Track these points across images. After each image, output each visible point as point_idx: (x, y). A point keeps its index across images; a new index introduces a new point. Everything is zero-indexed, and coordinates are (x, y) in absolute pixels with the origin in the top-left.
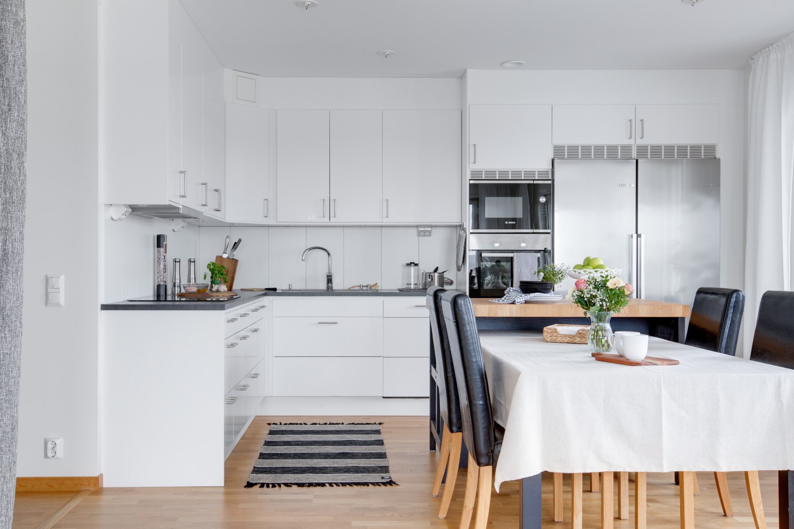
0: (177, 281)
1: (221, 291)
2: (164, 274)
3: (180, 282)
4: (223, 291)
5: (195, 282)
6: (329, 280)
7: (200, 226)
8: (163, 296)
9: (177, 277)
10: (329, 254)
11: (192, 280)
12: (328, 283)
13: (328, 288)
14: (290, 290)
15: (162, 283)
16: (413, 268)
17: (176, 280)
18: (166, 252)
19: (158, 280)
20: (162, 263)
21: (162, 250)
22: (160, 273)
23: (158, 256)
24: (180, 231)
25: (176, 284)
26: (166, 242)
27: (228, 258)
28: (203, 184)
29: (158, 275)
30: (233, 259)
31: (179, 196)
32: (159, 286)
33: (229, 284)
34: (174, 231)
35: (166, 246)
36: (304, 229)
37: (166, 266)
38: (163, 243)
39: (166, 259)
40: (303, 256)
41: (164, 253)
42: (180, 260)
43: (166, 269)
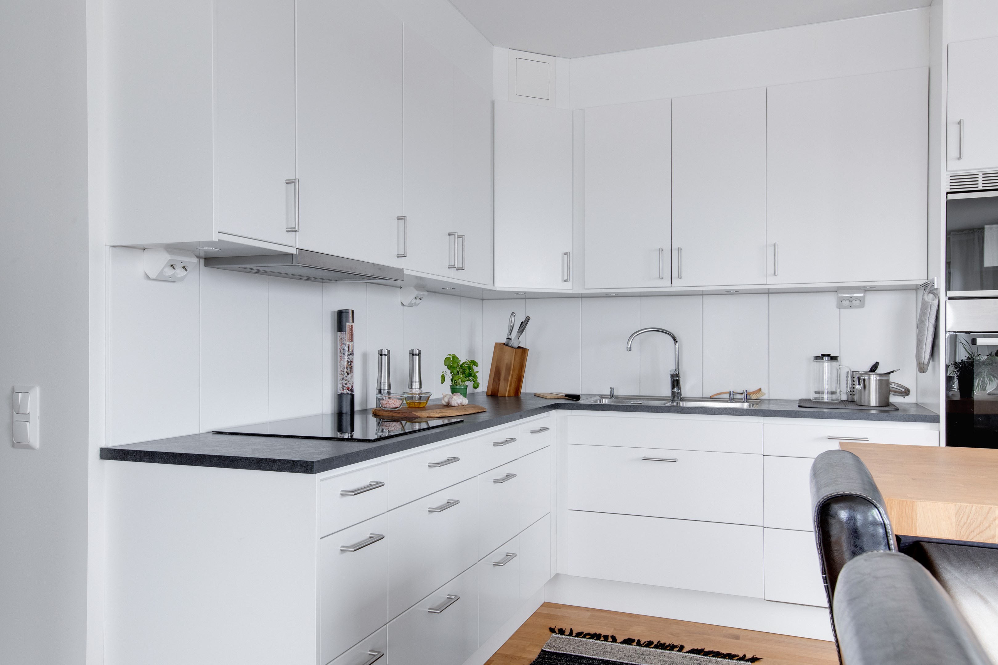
0: (385, 387)
1: (453, 405)
2: (350, 376)
3: (389, 388)
4: (456, 405)
5: (421, 387)
6: (676, 382)
7: (483, 300)
8: (346, 414)
9: (385, 380)
10: (675, 340)
11: (414, 385)
12: (673, 387)
13: (673, 393)
14: (612, 396)
15: (345, 392)
16: (826, 365)
17: (382, 385)
18: (351, 339)
19: (340, 386)
20: (345, 358)
21: (345, 335)
22: (342, 375)
23: (339, 346)
24: (416, 305)
25: (382, 391)
26: (353, 321)
27: (511, 347)
28: (399, 218)
29: (340, 378)
30: (519, 347)
31: (285, 230)
32: (340, 397)
33: (513, 386)
34: (403, 305)
35: (352, 328)
36: (636, 301)
37: (351, 362)
38: (347, 324)
39: (352, 351)
40: (628, 343)
41: (349, 340)
42: (389, 351)
43: (351, 368)
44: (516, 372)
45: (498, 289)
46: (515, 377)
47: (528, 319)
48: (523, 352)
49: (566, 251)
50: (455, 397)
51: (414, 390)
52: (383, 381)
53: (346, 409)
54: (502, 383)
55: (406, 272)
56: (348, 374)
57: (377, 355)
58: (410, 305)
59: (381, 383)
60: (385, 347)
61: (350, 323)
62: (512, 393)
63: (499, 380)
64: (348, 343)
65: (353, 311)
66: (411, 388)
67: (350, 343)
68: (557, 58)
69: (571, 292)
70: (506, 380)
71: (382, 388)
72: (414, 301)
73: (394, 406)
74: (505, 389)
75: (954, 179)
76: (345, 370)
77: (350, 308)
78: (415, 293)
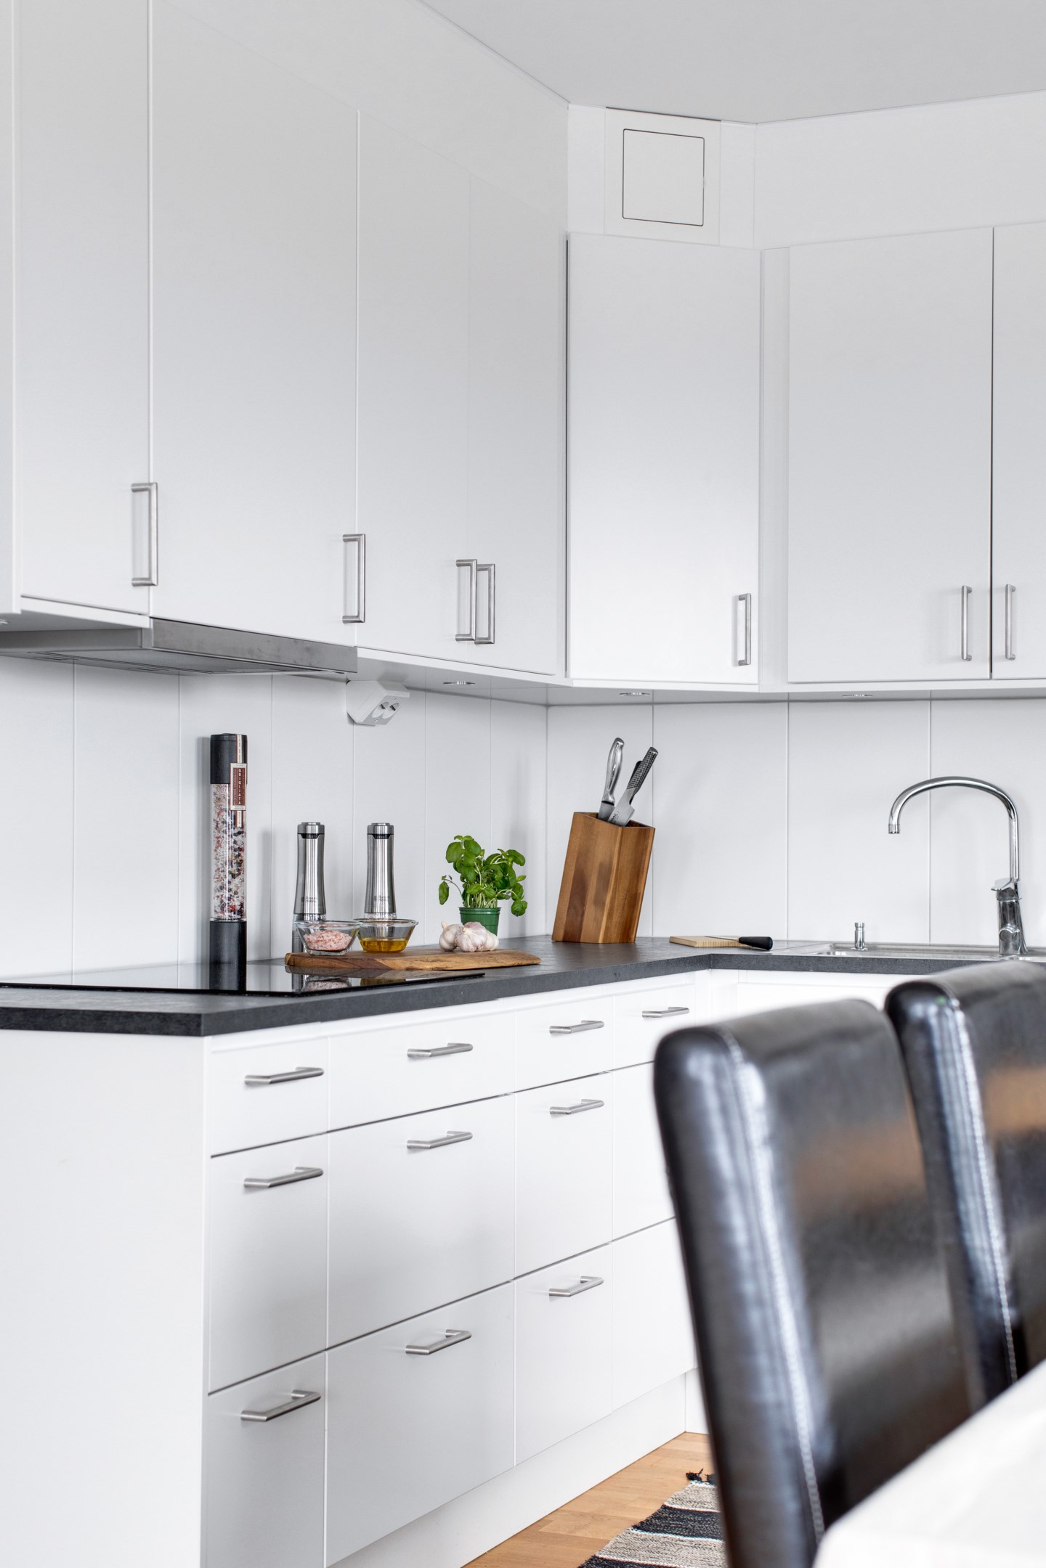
0: (312, 908)
1: (465, 947)
2: (237, 880)
3: (322, 910)
4: (472, 948)
5: (393, 909)
6: (1009, 908)
8: (230, 963)
9: (312, 891)
10: (1009, 806)
11: (378, 903)
12: (1004, 922)
13: (1003, 936)
14: (859, 944)
15: (226, 915)
17: (307, 905)
18: (240, 798)
19: (215, 903)
20: (227, 842)
21: (228, 791)
22: (220, 879)
23: (214, 815)
24: (382, 721)
25: (307, 918)
26: (245, 760)
27: (613, 823)
28: (348, 539)
29: (214, 885)
30: (631, 824)
31: (130, 582)
32: (215, 929)
33: (616, 918)
34: (352, 721)
35: (242, 775)
36: (922, 710)
37: (241, 849)
38: (233, 766)
39: (243, 827)
40: (891, 814)
41: (236, 803)
42: (322, 828)
43: (240, 863)
44: (625, 883)
45: (576, 684)
46: (621, 895)
47: (652, 755)
48: (641, 835)
49: (742, 593)
50: (468, 931)
51: (377, 916)
52: (308, 894)
53: (229, 952)
54: (590, 910)
55: (361, 653)
56: (234, 876)
57: (294, 837)
58: (369, 722)
59: (303, 899)
60: (313, 817)
61: (238, 764)
62: (615, 935)
63: (583, 904)
64: (233, 808)
65: (244, 738)
66: (372, 912)
67: (239, 808)
68: (722, 123)
69: (754, 689)
70: (599, 902)
71: (307, 911)
72: (378, 713)
73: (335, 947)
74: (598, 925)
76: (227, 868)
77: (239, 731)
78: (382, 694)
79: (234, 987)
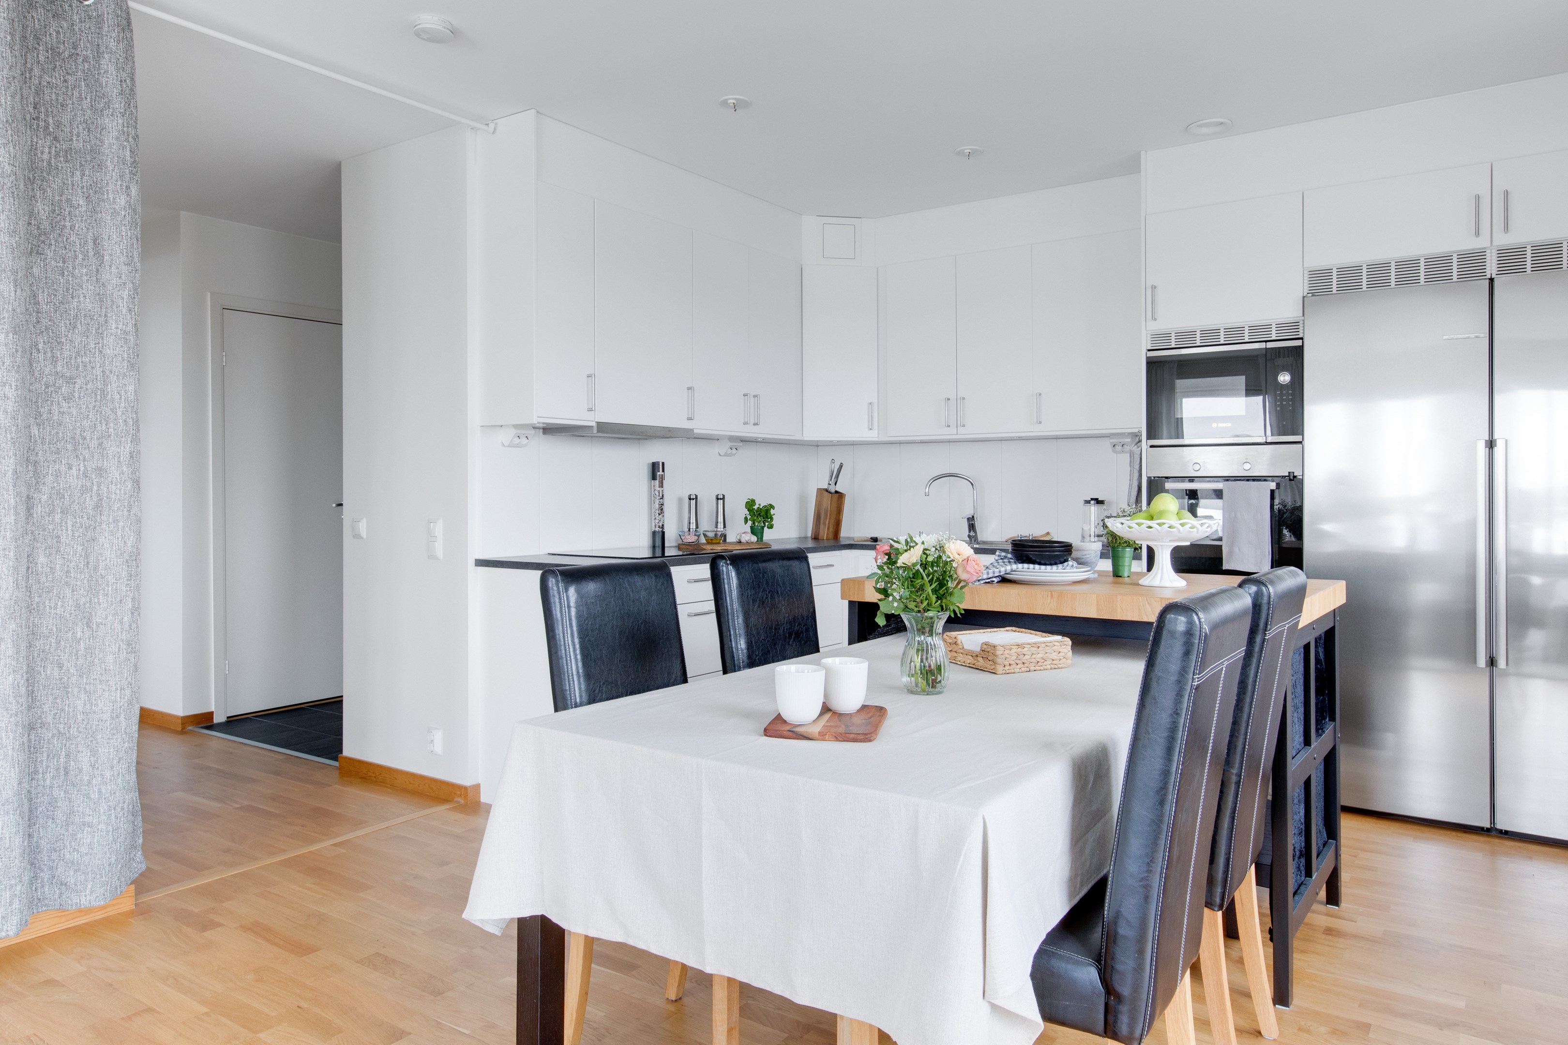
0: (693, 526)
2: (661, 516)
3: (697, 527)
4: (745, 542)
5: (724, 527)
6: (972, 526)
7: (818, 446)
8: (660, 548)
10: (972, 484)
11: (719, 524)
12: (970, 531)
13: (970, 537)
15: (657, 529)
16: (1093, 508)
17: (691, 525)
18: (661, 485)
19: (654, 525)
20: (657, 502)
21: (657, 482)
22: (655, 516)
23: (653, 493)
24: (731, 455)
25: (691, 530)
26: (663, 471)
27: (830, 492)
28: (689, 389)
29: (653, 518)
30: (836, 492)
31: (586, 410)
32: (654, 533)
33: (831, 529)
34: (720, 455)
35: (663, 477)
37: (662, 505)
38: (658, 473)
39: (663, 496)
40: (927, 489)
41: (659, 487)
42: (696, 496)
43: (662, 509)
44: (834, 516)
45: (805, 439)
46: (833, 521)
47: (842, 465)
48: (840, 496)
49: (870, 402)
50: (744, 535)
51: (719, 529)
52: (691, 521)
53: (658, 543)
54: (822, 526)
55: (695, 431)
56: (659, 514)
57: (687, 500)
58: (726, 455)
59: (690, 523)
60: (693, 493)
61: (661, 473)
62: (831, 536)
63: (820, 524)
64: (659, 489)
65: (663, 464)
66: (717, 528)
67: (661, 489)
68: (862, 219)
69: (876, 439)
70: (824, 524)
71: (691, 528)
72: (729, 451)
73: (690, 541)
74: (824, 533)
75: (1156, 336)
76: (657, 512)
77: (661, 461)
78: (730, 444)
79: (660, 555)
